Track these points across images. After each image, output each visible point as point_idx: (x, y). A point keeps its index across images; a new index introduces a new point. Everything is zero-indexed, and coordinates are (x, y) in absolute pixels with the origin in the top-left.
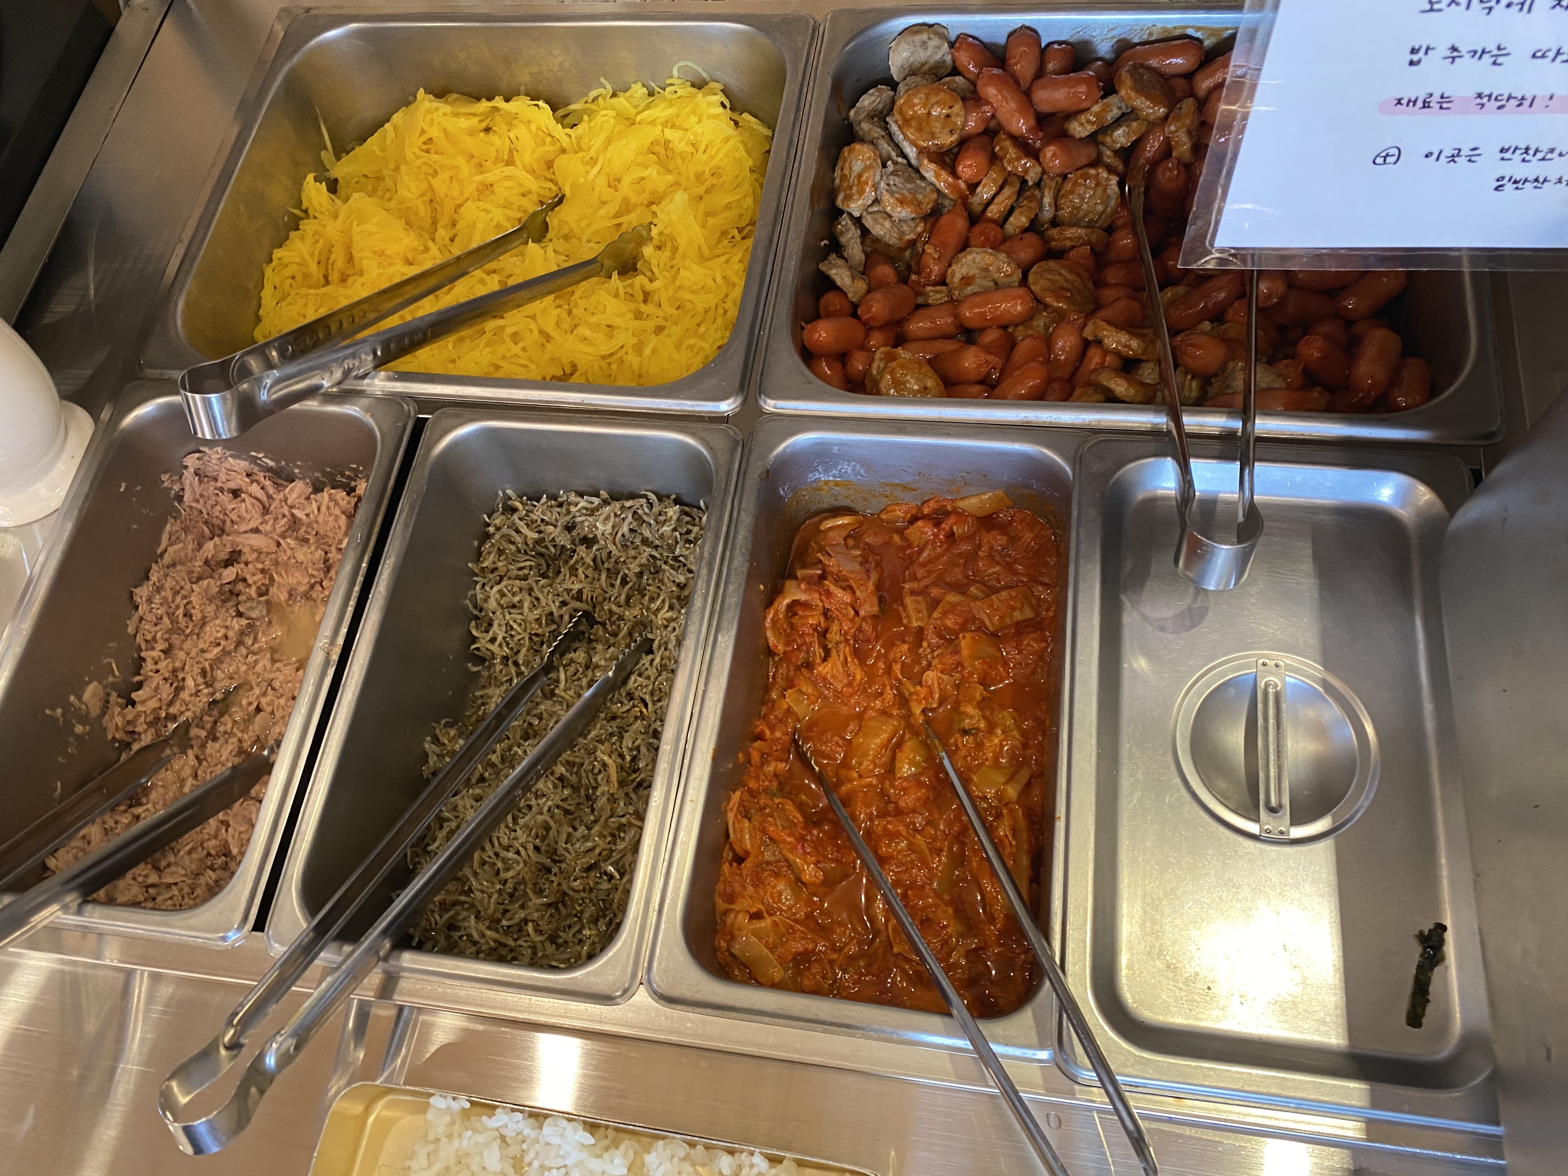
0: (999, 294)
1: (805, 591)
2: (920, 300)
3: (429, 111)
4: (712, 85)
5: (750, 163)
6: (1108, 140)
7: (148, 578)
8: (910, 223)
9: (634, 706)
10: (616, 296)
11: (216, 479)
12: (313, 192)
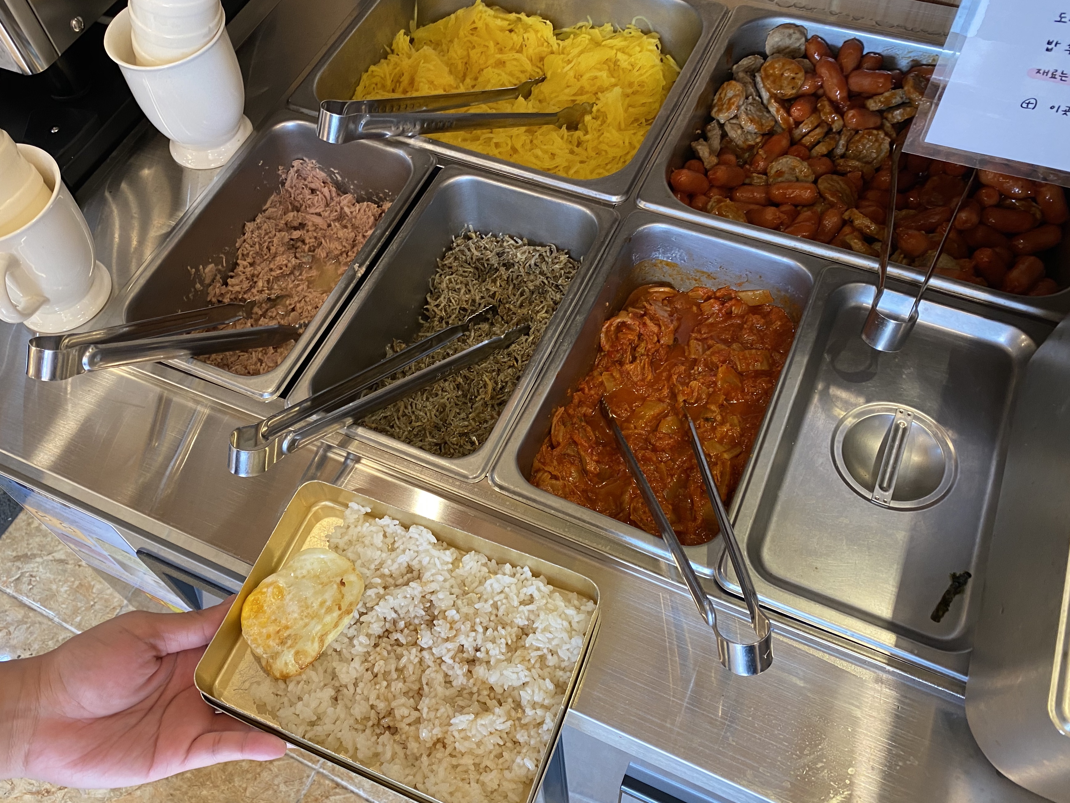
0: (798, 184)
1: (631, 318)
2: (747, 181)
3: (481, 12)
4: (653, 34)
5: (664, 83)
6: (890, 116)
7: (254, 220)
8: (753, 135)
9: (510, 360)
10: (562, 138)
11: (305, 180)
12: (402, 40)
